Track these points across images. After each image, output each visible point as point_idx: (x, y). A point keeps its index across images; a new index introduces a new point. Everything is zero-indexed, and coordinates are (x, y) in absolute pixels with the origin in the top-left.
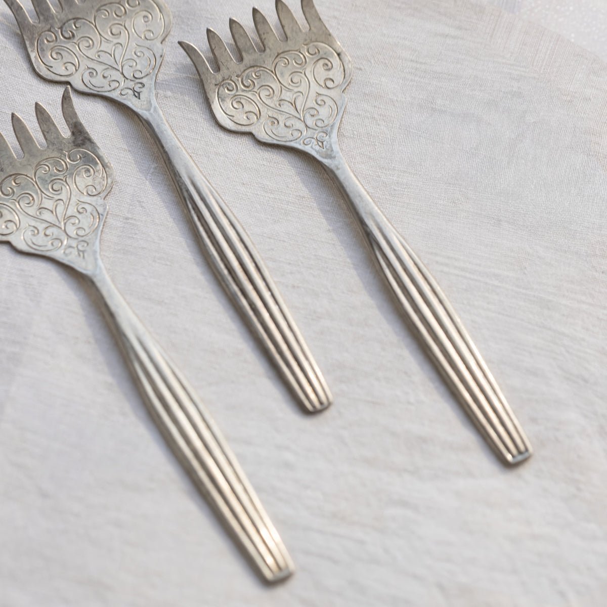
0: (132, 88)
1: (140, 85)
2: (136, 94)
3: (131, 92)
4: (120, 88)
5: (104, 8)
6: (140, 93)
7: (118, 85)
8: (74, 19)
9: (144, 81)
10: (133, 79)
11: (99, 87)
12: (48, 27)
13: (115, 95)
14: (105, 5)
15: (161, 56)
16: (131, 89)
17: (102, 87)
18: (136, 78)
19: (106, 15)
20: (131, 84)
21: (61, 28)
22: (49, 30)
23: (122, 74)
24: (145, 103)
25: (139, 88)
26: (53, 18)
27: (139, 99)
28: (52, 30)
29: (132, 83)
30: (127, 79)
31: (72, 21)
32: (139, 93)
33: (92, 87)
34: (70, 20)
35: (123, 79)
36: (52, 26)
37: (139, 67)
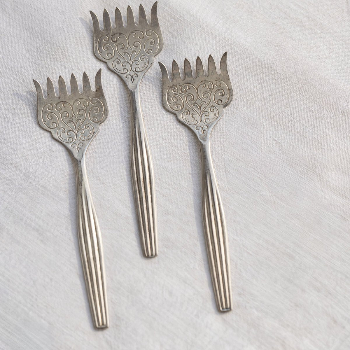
0: (132, 76)
1: (136, 76)
2: (132, 79)
3: (130, 77)
4: (127, 74)
5: (135, 32)
6: (134, 80)
7: (127, 71)
8: (119, 33)
9: (139, 74)
10: (135, 71)
12: (107, 33)
13: (124, 76)
15: (151, 64)
17: (120, 70)
18: (136, 71)
19: (134, 36)
20: (132, 73)
21: (112, 36)
22: (106, 35)
23: (131, 66)
24: (134, 86)
26: (110, 30)
27: (133, 82)
30: (132, 70)
31: (118, 34)
32: (134, 79)
33: (115, 69)
34: (118, 33)
35: (130, 69)
36: (109, 34)
37: (139, 66)
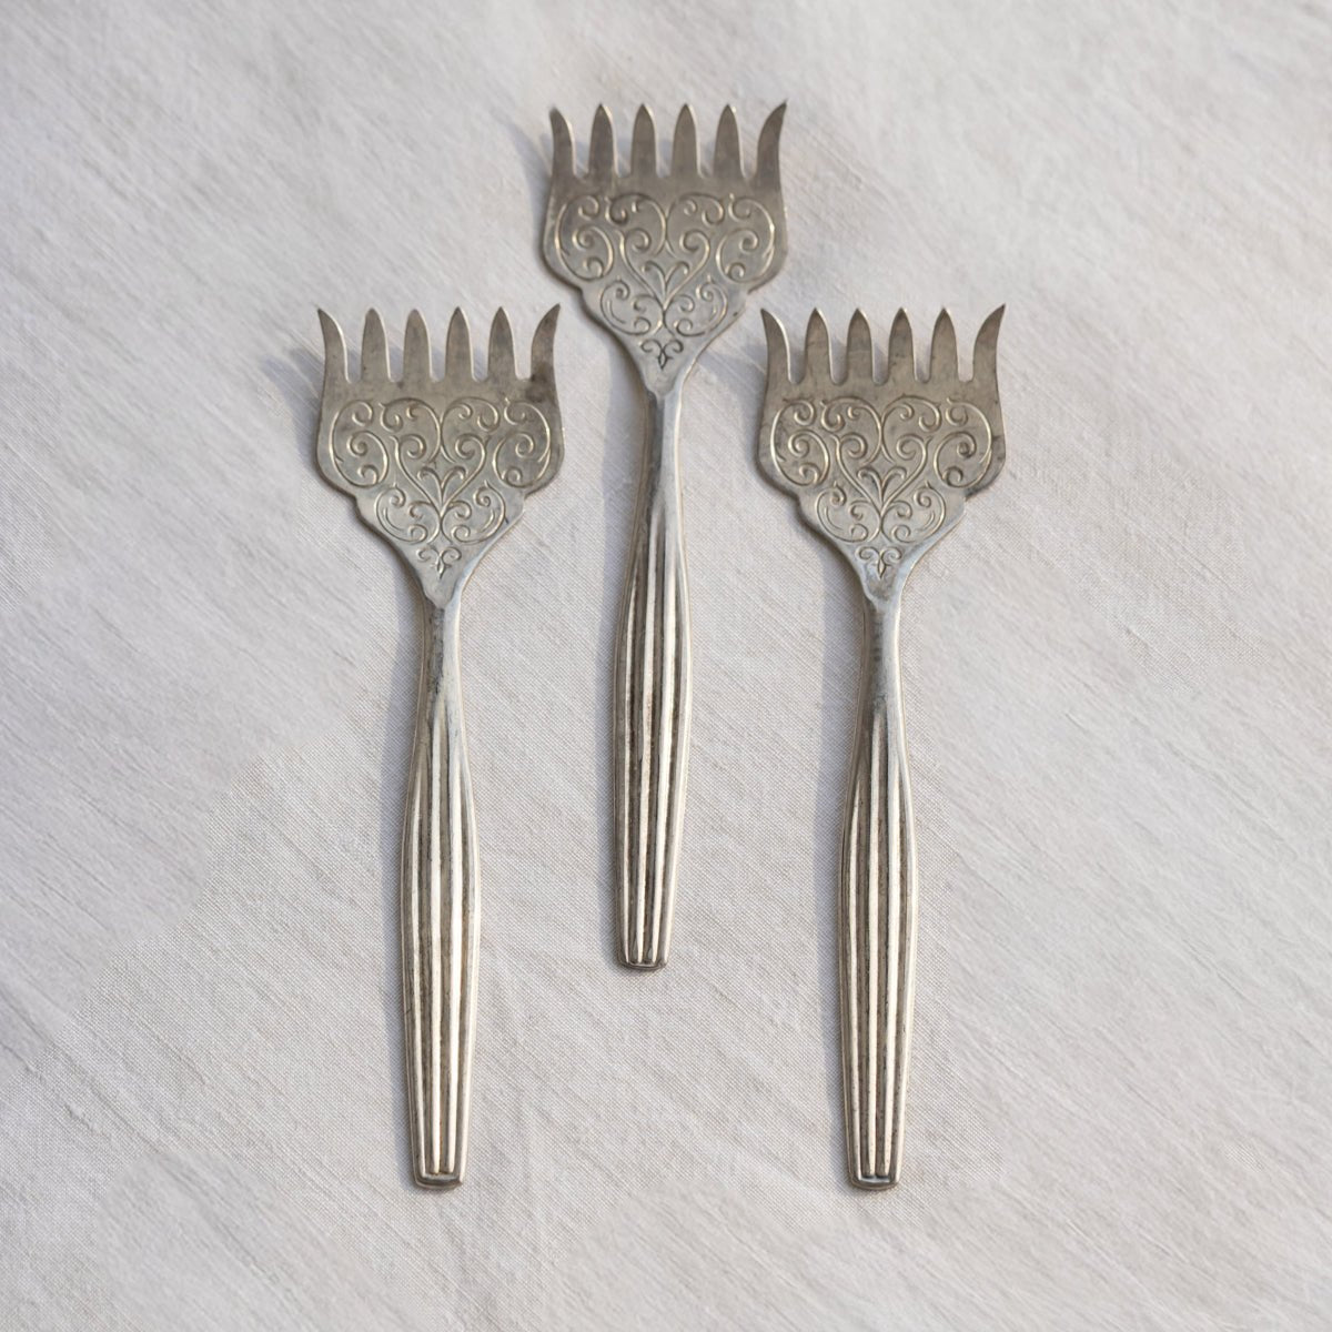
0: (663, 346)
1: (677, 347)
2: (663, 358)
3: (656, 350)
4: (647, 337)
5: (694, 198)
6: (669, 362)
7: (647, 328)
8: (640, 194)
9: (687, 342)
10: (675, 331)
11: (618, 320)
12: (595, 190)
13: (635, 344)
14: (698, 194)
15: (736, 314)
16: (660, 345)
17: (623, 322)
18: (679, 331)
19: (690, 210)
20: (665, 338)
21: (614, 200)
22: (595, 196)
23: (664, 314)
24: (665, 379)
25: (675, 351)
26: (609, 180)
27: (662, 367)
28: (600, 197)
29: (669, 337)
30: (666, 326)
31: (636, 197)
32: (667, 358)
33: (608, 312)
34: (634, 194)
35: (660, 323)
36: (602, 192)
37: (692, 316)
